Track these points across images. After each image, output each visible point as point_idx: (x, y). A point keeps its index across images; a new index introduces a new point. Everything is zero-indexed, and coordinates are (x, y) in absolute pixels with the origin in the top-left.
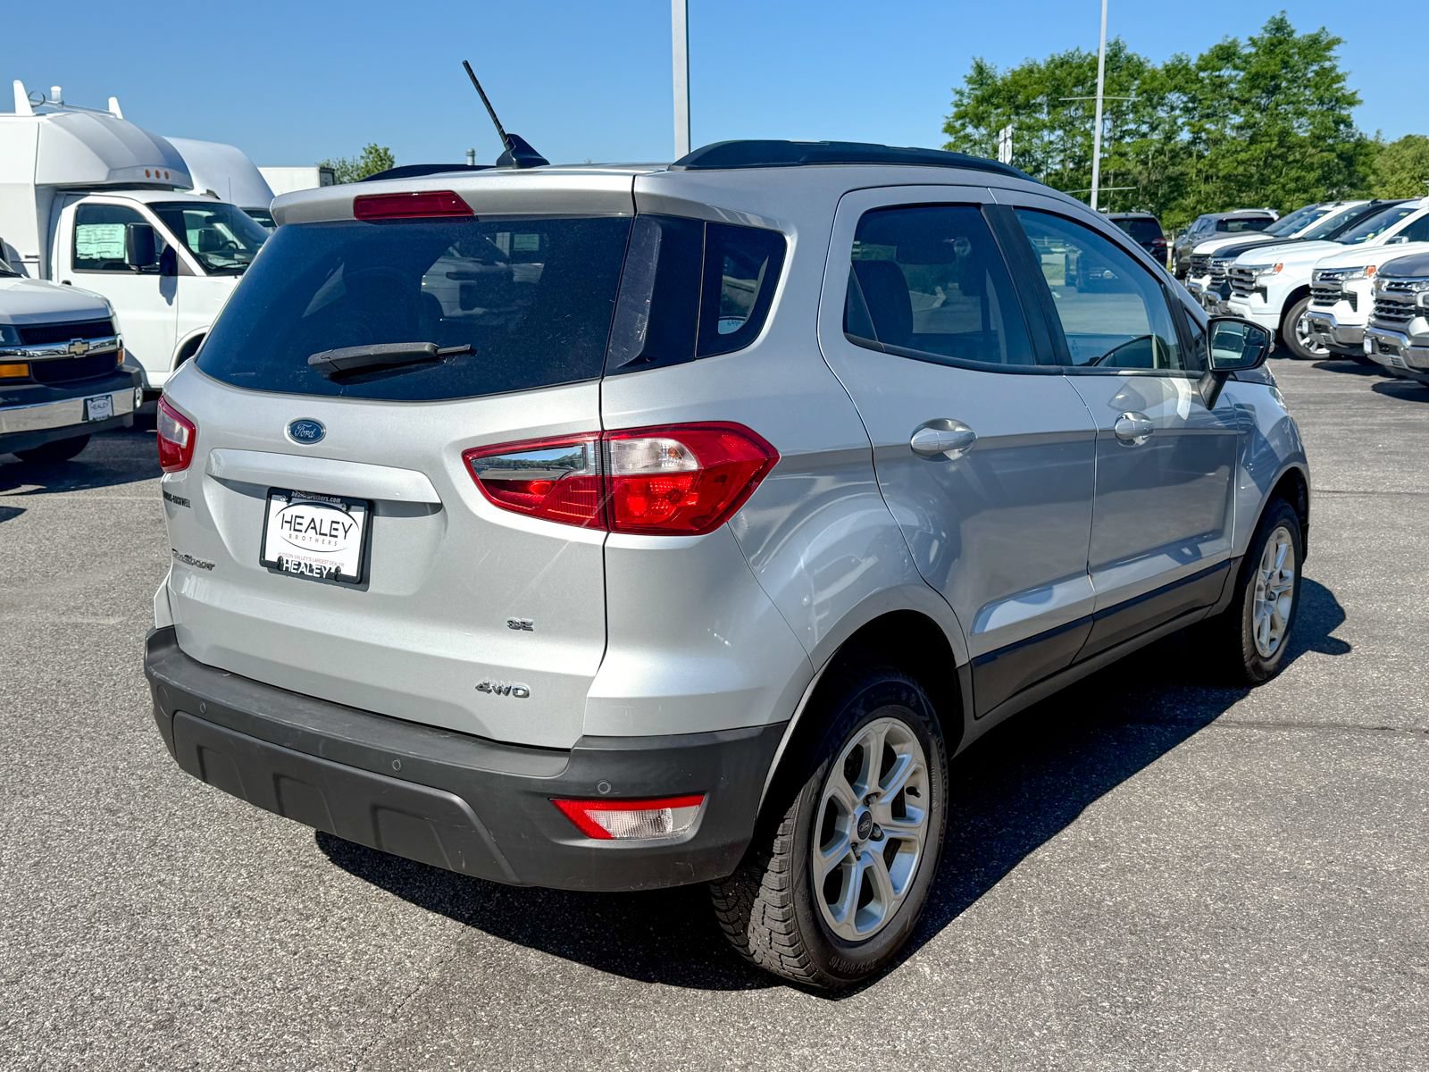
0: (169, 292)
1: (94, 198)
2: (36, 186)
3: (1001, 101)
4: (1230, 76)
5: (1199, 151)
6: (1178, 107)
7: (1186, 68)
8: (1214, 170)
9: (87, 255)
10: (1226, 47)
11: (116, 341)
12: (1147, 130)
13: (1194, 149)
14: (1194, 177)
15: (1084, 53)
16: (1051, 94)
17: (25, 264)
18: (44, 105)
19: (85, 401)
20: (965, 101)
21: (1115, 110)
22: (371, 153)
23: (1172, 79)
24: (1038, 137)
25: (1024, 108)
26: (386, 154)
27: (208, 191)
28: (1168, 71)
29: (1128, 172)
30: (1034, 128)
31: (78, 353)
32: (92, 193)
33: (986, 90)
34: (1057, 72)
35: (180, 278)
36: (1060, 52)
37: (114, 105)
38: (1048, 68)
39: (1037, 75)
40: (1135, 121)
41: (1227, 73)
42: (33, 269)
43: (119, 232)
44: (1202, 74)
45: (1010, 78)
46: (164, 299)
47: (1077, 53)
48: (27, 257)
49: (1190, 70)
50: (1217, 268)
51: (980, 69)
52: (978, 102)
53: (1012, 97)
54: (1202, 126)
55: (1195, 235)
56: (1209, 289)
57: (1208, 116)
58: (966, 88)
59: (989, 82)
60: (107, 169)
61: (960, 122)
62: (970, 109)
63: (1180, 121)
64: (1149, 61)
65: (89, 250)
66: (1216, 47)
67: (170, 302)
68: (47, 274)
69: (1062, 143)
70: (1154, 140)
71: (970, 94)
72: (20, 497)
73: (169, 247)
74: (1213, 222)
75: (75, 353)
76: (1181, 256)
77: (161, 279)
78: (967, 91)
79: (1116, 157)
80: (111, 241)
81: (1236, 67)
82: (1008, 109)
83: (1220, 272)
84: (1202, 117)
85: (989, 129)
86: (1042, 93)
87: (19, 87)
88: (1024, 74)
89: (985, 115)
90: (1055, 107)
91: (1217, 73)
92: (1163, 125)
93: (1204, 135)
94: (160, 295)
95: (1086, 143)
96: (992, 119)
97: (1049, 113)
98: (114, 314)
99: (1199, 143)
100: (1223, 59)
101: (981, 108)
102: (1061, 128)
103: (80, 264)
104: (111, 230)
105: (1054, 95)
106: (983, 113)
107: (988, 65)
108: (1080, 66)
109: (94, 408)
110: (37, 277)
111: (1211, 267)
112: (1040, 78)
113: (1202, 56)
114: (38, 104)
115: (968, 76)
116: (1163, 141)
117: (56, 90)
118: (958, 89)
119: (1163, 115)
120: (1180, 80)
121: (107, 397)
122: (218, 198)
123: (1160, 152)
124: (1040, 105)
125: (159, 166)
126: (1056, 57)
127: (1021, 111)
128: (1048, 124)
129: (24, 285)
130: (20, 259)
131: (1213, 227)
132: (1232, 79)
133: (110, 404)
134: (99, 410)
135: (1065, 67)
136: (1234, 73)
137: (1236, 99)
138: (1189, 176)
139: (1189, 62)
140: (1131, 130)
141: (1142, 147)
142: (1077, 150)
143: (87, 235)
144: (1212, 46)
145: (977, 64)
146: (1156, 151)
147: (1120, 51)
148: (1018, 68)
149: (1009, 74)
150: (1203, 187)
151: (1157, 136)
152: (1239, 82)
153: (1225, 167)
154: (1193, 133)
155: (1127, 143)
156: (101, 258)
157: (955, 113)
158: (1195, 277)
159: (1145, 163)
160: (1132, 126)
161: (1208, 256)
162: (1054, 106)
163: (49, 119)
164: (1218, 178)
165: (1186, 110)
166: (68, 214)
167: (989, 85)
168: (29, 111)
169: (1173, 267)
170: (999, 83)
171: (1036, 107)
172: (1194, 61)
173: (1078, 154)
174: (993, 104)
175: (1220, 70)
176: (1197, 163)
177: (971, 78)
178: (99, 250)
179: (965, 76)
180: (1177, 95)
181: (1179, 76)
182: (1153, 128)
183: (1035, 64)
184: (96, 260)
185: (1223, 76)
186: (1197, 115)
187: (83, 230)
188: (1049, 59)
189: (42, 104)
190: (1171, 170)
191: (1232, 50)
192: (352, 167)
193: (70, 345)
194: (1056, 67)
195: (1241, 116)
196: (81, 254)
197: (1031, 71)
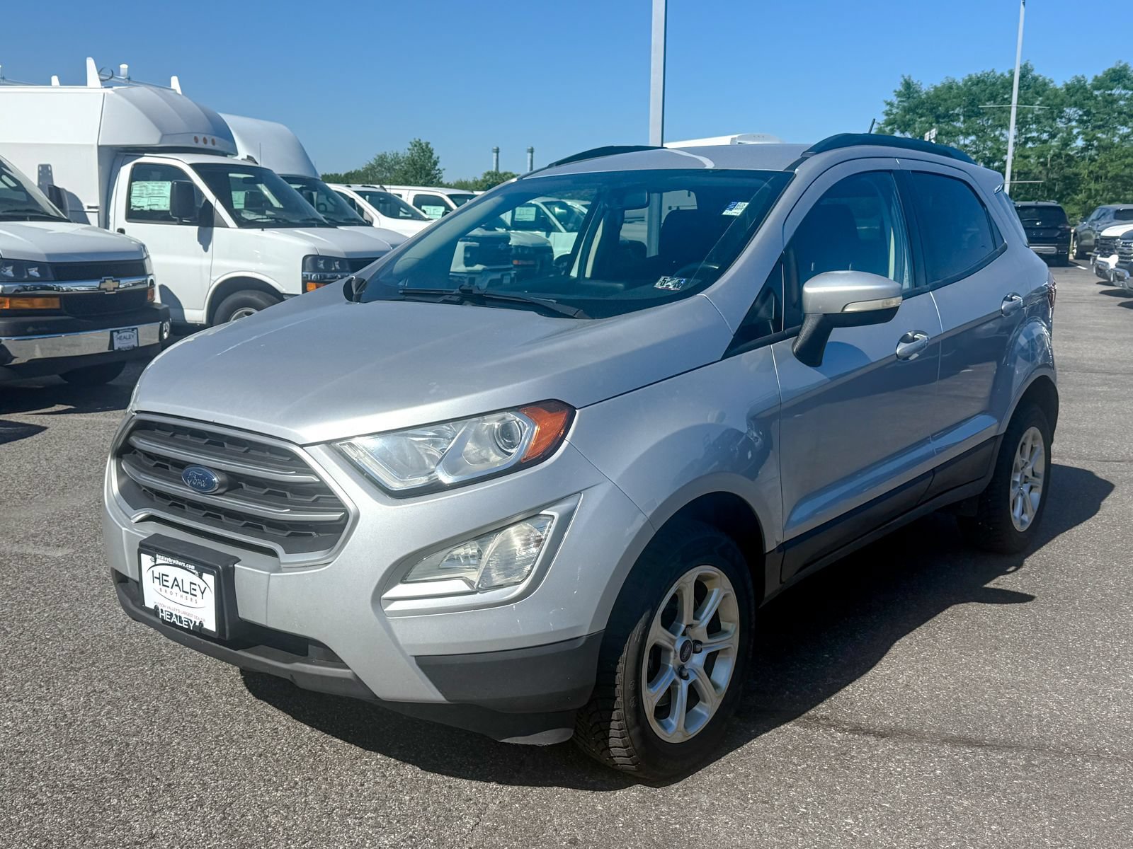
0: (205, 240)
1: (147, 159)
2: (99, 147)
3: (925, 111)
4: (1120, 94)
5: (1090, 156)
6: (1074, 119)
7: (1083, 87)
8: (1104, 171)
9: (139, 207)
10: (1118, 70)
11: (146, 281)
12: (1047, 138)
13: (1088, 154)
14: (1086, 177)
15: (998, 74)
16: (967, 106)
17: (87, 214)
18: (112, 79)
19: (112, 333)
20: (895, 111)
21: (1020, 120)
22: (416, 146)
23: (1071, 96)
24: (954, 141)
25: (944, 118)
26: (427, 147)
27: (248, 156)
28: (1068, 89)
29: (1030, 172)
30: (951, 133)
31: (108, 289)
32: (146, 154)
33: (913, 102)
34: (974, 88)
35: (216, 230)
36: (977, 71)
37: (175, 83)
38: (965, 85)
39: (955, 91)
40: (1037, 131)
41: (1118, 92)
42: (93, 218)
43: (166, 187)
44: (1096, 93)
45: (932, 93)
46: (201, 246)
47: (992, 74)
48: (89, 207)
49: (1086, 89)
50: (1126, 249)
51: (908, 85)
52: (905, 111)
53: (934, 108)
54: (1094, 135)
55: (1095, 222)
56: (1117, 266)
57: (1099, 127)
58: (896, 101)
59: (915, 95)
60: (160, 134)
61: (889, 128)
62: (898, 117)
63: (1075, 131)
64: (1052, 82)
65: (141, 203)
66: (1109, 69)
67: (206, 249)
68: (105, 223)
69: (974, 146)
70: (1053, 146)
71: (898, 105)
72: (46, 416)
73: (207, 202)
74: (1111, 211)
75: (105, 289)
76: (1081, 240)
77: (199, 229)
78: (896, 103)
79: (1021, 159)
80: (159, 195)
81: (1125, 87)
82: (931, 119)
83: (1128, 252)
84: (1094, 128)
85: (913, 134)
86: (959, 106)
87: (91, 64)
88: (945, 90)
89: (911, 122)
90: (970, 117)
91: (1109, 92)
92: (1061, 134)
93: (1095, 143)
94: (198, 243)
95: (995, 147)
96: (917, 126)
97: (964, 122)
98: (148, 256)
99: (1091, 149)
100: (1116, 81)
101: (908, 117)
102: (974, 133)
103: (134, 215)
104: (161, 186)
105: (970, 108)
106: (909, 120)
107: (915, 82)
108: (994, 84)
109: (120, 338)
110: (97, 225)
111: (1120, 247)
112: (958, 93)
113: (1096, 77)
114: (108, 78)
115: (898, 90)
116: (1060, 147)
117: (124, 67)
118: (889, 101)
119: (1060, 125)
120: (1078, 97)
121: (133, 329)
122: (256, 163)
123: (1058, 156)
124: (958, 115)
125: (206, 134)
126: (974, 76)
127: (941, 120)
128: (964, 131)
129: (83, 231)
130: (83, 209)
131: (1112, 215)
132: (1121, 97)
133: (136, 336)
134: (125, 341)
135: (980, 85)
136: (1123, 92)
137: (1125, 113)
138: (1083, 175)
139: (1085, 82)
140: (1034, 137)
141: (1043, 151)
142: (987, 152)
143: (140, 190)
144: (1106, 69)
145: (905, 80)
146: (1054, 155)
147: (1028, 73)
148: (939, 85)
149: (932, 90)
150: (1092, 185)
151: (1055, 143)
152: (1128, 99)
153: (1112, 170)
154: (1086, 140)
155: (1030, 147)
156: (151, 210)
157: (886, 120)
158: (1102, 256)
159: (1044, 164)
160: (1035, 134)
161: (1117, 237)
162: (968, 116)
163: (113, 91)
164: (1106, 178)
165: (1080, 121)
166: (125, 171)
167: (915, 98)
168: (98, 84)
169: (1074, 248)
170: (924, 96)
171: (954, 117)
172: (1089, 81)
173: (988, 155)
174: (917, 114)
175: (1112, 90)
176: (1090, 164)
177: (900, 92)
178: (149, 203)
179: (895, 91)
180: (1075, 109)
181: (1078, 94)
182: (1053, 136)
183: (954, 82)
184: (146, 211)
185: (1114, 95)
186: (1090, 126)
187: (137, 186)
188: (967, 78)
189: (110, 78)
190: (1068, 171)
191: (1123, 73)
192: (403, 158)
193: (101, 282)
194: (973, 85)
195: (1129, 128)
196: (134, 206)
197: (950, 88)
